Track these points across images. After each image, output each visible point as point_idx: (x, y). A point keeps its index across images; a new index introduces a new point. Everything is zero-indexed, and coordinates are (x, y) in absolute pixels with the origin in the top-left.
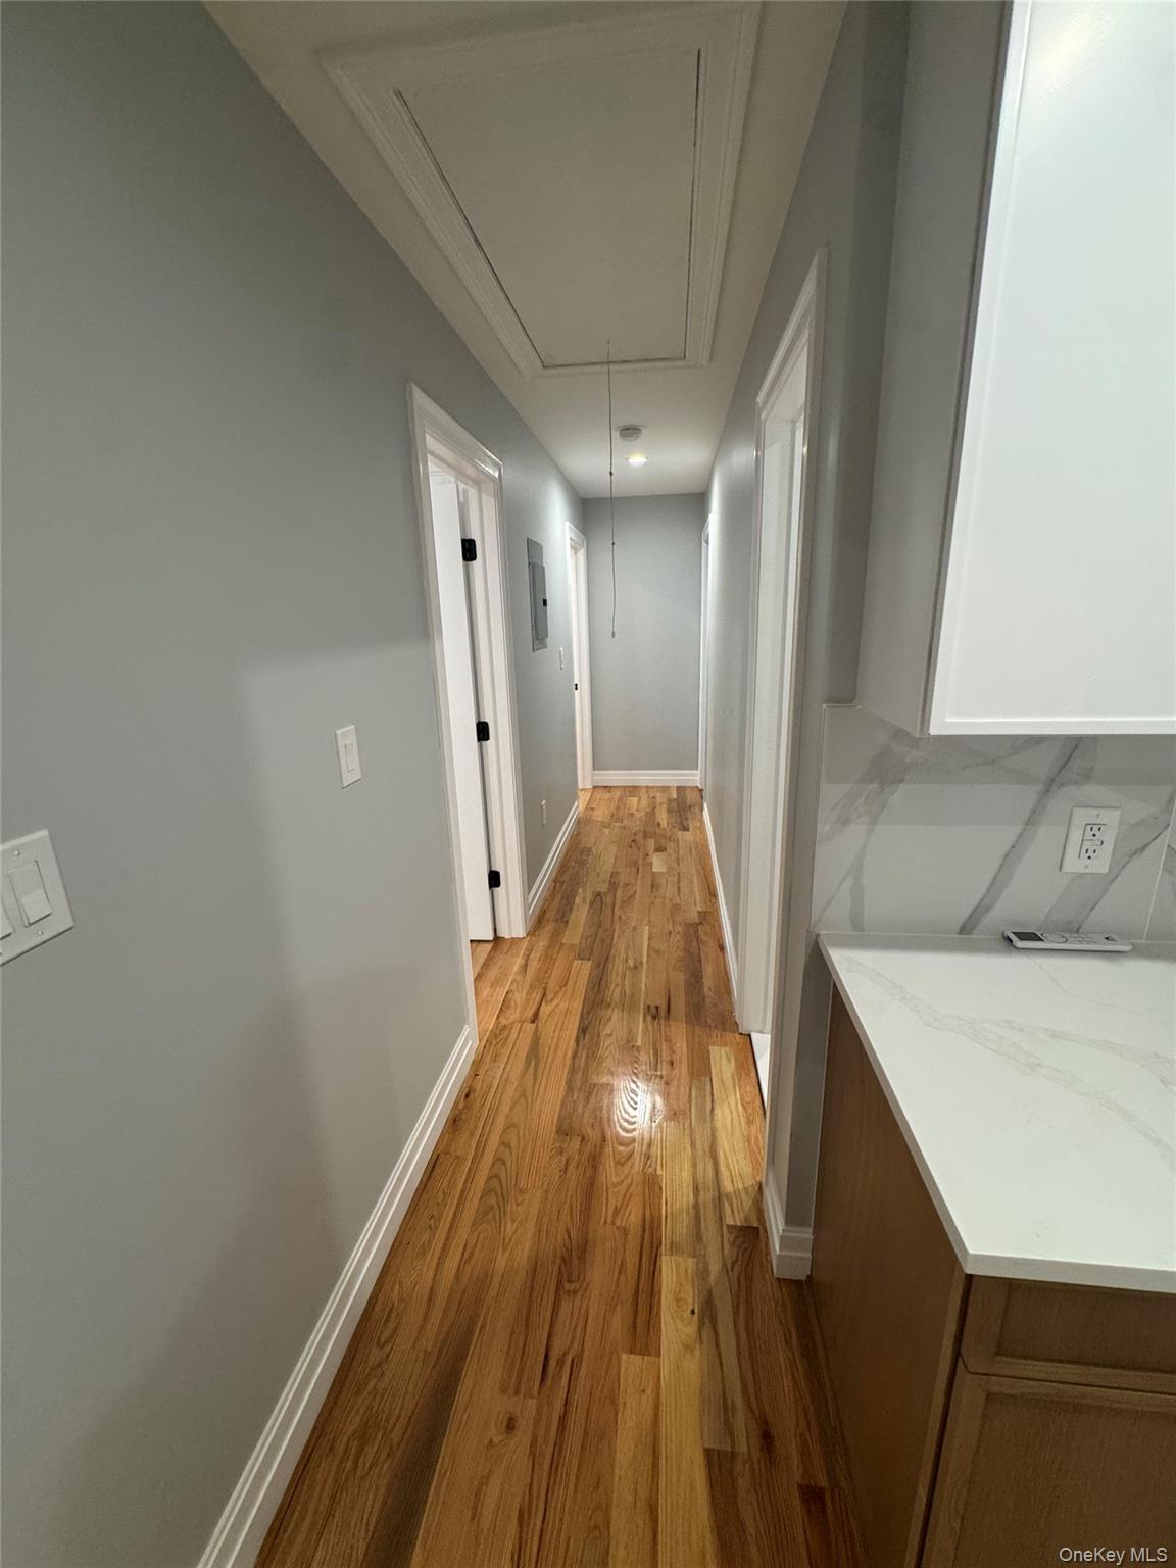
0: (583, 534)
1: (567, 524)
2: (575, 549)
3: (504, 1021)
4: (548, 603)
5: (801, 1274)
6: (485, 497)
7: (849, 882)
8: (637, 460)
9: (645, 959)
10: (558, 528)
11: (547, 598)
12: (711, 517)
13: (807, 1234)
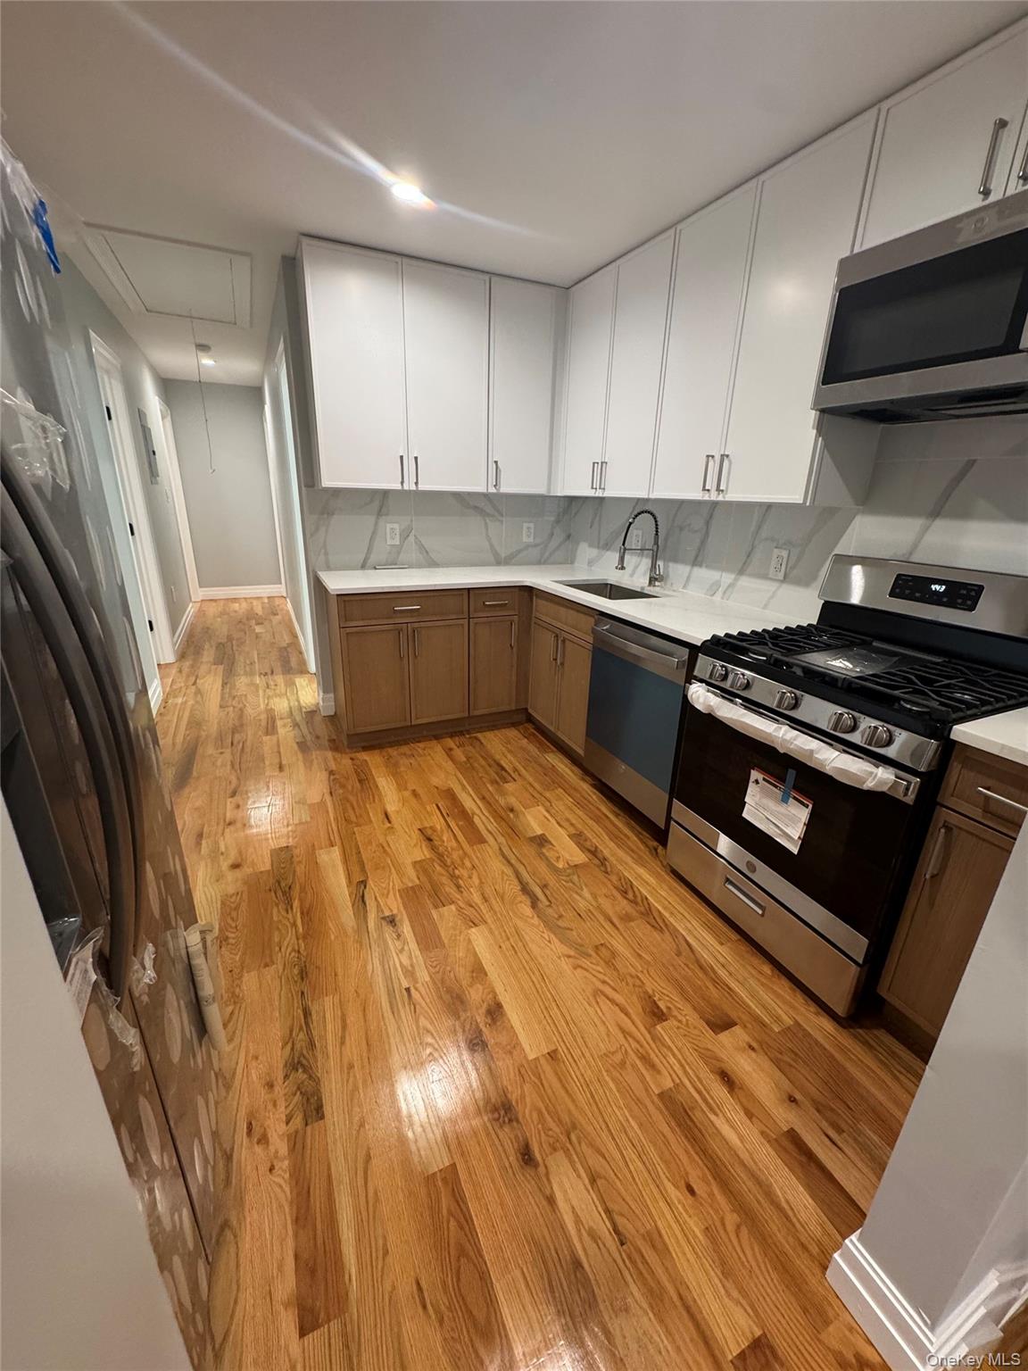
0: (168, 405)
1: (157, 398)
2: (163, 418)
3: (175, 687)
4: (156, 453)
5: (333, 714)
6: (113, 381)
7: (323, 551)
8: (207, 361)
9: (256, 661)
10: (153, 403)
11: (155, 450)
12: (266, 406)
13: (332, 695)
